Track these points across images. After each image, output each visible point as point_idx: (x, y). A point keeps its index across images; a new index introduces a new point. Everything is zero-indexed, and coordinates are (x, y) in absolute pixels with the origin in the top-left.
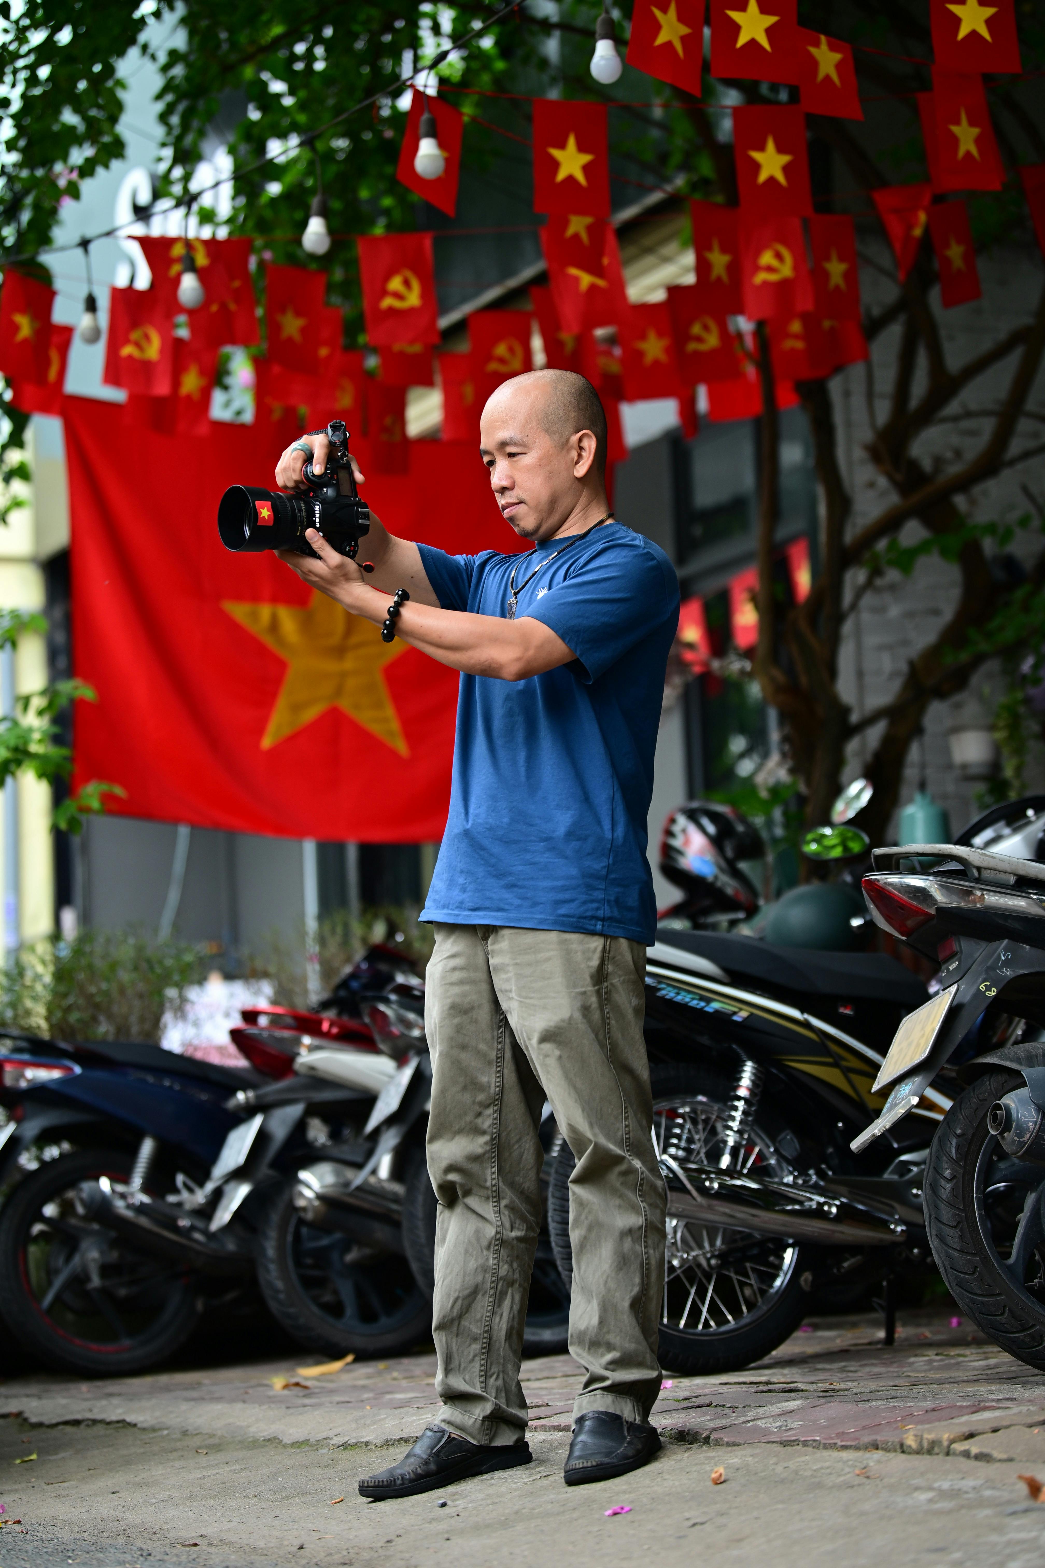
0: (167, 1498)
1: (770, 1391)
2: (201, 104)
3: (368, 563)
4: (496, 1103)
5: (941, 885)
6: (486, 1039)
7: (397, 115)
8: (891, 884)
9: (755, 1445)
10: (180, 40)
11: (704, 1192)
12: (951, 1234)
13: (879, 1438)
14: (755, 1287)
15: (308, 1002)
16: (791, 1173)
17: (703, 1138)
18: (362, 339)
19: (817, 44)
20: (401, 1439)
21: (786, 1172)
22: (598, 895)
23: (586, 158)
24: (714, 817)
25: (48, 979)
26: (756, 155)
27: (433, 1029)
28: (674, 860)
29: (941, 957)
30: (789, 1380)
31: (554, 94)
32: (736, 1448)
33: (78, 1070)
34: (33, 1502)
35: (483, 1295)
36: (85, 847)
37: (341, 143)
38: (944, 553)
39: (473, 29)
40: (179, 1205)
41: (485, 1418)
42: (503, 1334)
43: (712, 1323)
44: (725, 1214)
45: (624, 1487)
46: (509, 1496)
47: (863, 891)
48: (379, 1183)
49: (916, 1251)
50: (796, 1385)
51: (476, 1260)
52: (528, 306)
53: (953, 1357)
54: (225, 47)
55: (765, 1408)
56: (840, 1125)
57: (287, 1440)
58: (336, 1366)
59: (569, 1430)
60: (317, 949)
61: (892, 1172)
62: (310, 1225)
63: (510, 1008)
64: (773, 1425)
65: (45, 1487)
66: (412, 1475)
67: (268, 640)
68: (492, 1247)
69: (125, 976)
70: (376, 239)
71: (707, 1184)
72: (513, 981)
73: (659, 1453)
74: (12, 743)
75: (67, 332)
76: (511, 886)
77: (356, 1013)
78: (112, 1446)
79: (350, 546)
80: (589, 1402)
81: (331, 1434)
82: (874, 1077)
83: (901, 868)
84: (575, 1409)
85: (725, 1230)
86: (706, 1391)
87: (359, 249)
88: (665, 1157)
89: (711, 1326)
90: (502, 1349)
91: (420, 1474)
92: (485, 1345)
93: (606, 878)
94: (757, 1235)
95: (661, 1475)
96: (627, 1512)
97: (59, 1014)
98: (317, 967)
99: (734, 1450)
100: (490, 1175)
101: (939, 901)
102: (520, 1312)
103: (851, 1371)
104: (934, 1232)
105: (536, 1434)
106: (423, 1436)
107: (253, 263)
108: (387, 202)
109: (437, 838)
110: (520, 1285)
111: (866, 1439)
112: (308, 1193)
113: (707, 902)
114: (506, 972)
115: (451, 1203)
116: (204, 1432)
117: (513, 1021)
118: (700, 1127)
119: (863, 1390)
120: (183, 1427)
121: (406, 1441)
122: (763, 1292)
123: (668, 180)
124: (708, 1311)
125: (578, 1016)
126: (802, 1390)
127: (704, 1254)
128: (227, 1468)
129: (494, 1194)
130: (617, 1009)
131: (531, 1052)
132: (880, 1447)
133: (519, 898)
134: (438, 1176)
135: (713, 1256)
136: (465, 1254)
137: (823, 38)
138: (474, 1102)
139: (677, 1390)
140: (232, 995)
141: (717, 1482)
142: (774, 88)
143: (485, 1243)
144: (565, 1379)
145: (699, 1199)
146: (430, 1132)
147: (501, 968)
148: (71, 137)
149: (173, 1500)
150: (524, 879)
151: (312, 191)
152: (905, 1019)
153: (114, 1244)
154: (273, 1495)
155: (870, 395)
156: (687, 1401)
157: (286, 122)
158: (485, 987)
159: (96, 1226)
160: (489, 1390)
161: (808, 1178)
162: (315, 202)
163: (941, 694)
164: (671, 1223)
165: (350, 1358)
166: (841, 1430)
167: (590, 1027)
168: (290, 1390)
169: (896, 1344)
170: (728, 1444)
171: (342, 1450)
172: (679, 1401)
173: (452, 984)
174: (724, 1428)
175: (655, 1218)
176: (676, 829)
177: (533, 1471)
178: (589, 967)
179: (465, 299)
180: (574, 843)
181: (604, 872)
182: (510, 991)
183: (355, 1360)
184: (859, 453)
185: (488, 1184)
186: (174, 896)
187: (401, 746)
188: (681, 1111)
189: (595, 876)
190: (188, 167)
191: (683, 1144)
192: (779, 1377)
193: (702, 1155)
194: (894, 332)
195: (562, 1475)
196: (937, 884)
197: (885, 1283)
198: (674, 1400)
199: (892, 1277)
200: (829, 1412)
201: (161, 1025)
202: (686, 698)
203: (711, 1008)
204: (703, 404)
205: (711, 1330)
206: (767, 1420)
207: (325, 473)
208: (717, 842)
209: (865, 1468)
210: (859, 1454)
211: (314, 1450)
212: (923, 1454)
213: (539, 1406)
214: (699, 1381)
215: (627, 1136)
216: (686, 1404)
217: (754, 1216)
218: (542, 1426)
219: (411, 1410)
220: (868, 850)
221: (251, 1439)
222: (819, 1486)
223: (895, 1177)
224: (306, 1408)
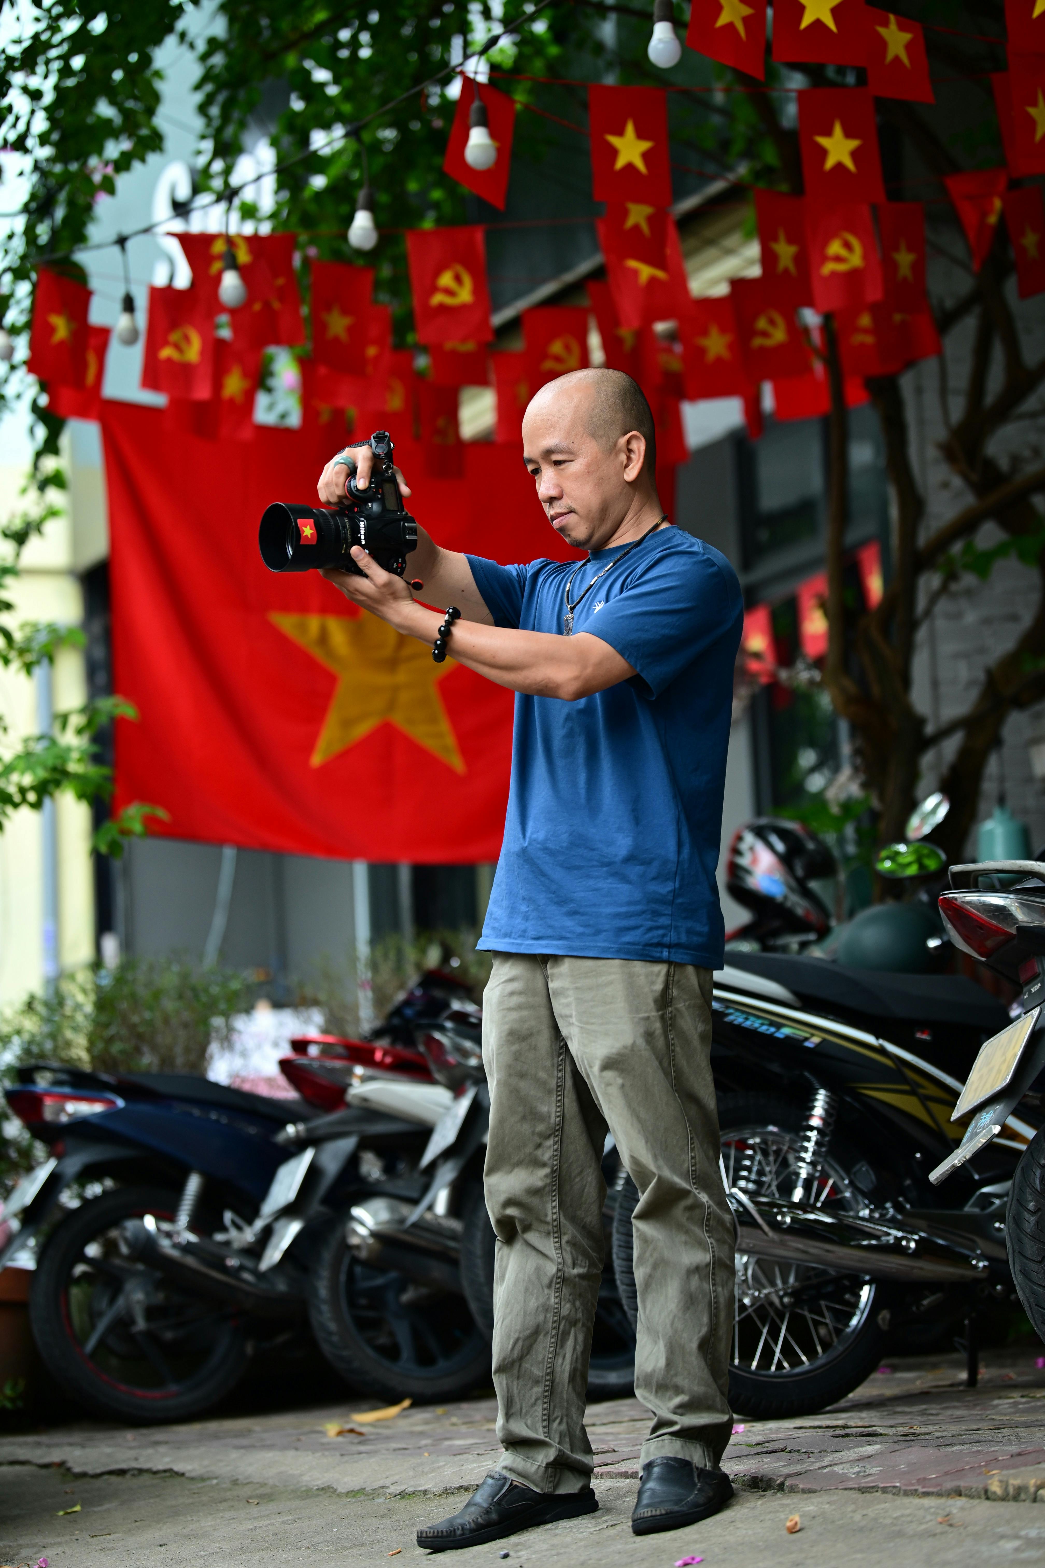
0: (217, 1550)
1: (847, 1435)
2: (242, 95)
3: (416, 580)
4: (557, 1133)
5: (1021, 904)
6: (545, 1067)
7: (446, 103)
8: (969, 903)
9: (831, 1492)
10: (219, 28)
11: (776, 1226)
12: (1036, 1270)
13: (962, 1484)
14: (831, 1326)
15: (360, 1030)
16: (867, 1206)
17: (774, 1170)
18: (411, 338)
19: (886, 24)
20: (461, 1487)
21: (861, 1206)
22: (664, 921)
23: (645, 145)
24: (783, 834)
25: (89, 1008)
26: (823, 141)
27: (491, 1057)
28: (741, 879)
29: (1022, 979)
30: (866, 1424)
31: (610, 80)
32: (812, 1495)
33: (120, 1103)
34: (77, 1555)
35: (545, 1335)
36: (127, 872)
37: (389, 134)
38: (1023, 556)
39: (524, 13)
40: (227, 1243)
41: (548, 1465)
42: (566, 1375)
43: (786, 1364)
44: (798, 1250)
45: (695, 1537)
46: (574, 1547)
47: (940, 910)
48: (436, 1219)
49: (999, 1287)
50: (874, 1428)
51: (537, 1299)
52: (585, 302)
53: (1039, 1399)
54: (267, 34)
55: (842, 1453)
56: (918, 1155)
57: (341, 1489)
58: (393, 1411)
59: (636, 1477)
60: (369, 975)
61: (974, 1205)
62: (365, 1263)
63: (570, 1034)
64: (851, 1470)
65: (90, 1540)
66: (473, 1525)
67: (317, 653)
68: (553, 1285)
69: (169, 1005)
70: (425, 234)
71: (779, 1218)
72: (573, 1007)
73: (731, 1501)
74: (50, 762)
75: (104, 334)
76: (573, 913)
77: (410, 1042)
78: (158, 1496)
79: (398, 563)
80: (657, 1448)
81: (387, 1482)
82: (953, 1105)
83: (980, 885)
84: (643, 1455)
85: (798, 1266)
86: (780, 1436)
87: (408, 244)
88: (735, 1190)
89: (784, 1368)
90: (565, 1392)
91: (481, 1524)
92: (547, 1388)
93: (672, 903)
94: (832, 1272)
95: (733, 1524)
96: (698, 1562)
97: (100, 1046)
98: (370, 994)
99: (810, 1497)
100: (551, 1209)
101: (1020, 920)
102: (583, 1352)
103: (932, 1415)
104: (1018, 1268)
105: (602, 1481)
106: (484, 1483)
107: (297, 260)
108: (437, 194)
109: (494, 858)
110: (583, 1325)
111: (949, 1485)
112: (362, 1231)
113: (776, 924)
114: (566, 997)
115: (510, 1239)
116: (255, 1481)
117: (573, 1047)
118: (771, 1158)
119: (945, 1434)
120: (233, 1476)
121: (466, 1489)
122: (839, 1332)
123: (730, 168)
124: (781, 1352)
125: (641, 1042)
126: (881, 1435)
127: (777, 1292)
128: (280, 1519)
129: (555, 1229)
130: (682, 1036)
131: (593, 1080)
132: (963, 1493)
133: (581, 926)
134: (496, 1210)
135: (786, 1294)
136: (525, 1293)
137: (892, 17)
138: (533, 1133)
139: (749, 1434)
140: (281, 1025)
141: (792, 1531)
142: (841, 71)
143: (546, 1281)
144: (632, 1423)
145: (771, 1234)
146: (488, 1164)
147: (560, 993)
148: (107, 130)
149: (223, 1553)
150: (586, 906)
151: (358, 184)
152: (985, 1044)
153: (159, 1285)
154: (328, 1546)
155: (944, 392)
156: (760, 1446)
157: (329, 112)
158: (544, 1012)
159: (140, 1267)
160: (552, 1436)
161: (884, 1212)
162: (361, 195)
163: (1020, 703)
164: (741, 1260)
165: (407, 1403)
166: (921, 1476)
167: (654, 1053)
168: (344, 1437)
169: (979, 1385)
170: (804, 1491)
171: (400, 1499)
172: (751, 1446)
173: (510, 1009)
174: (798, 1474)
175: (723, 1254)
176: (744, 847)
177: (599, 1520)
178: (652, 991)
179: (519, 295)
180: (638, 867)
181: (670, 898)
182: (571, 1016)
183: (413, 1405)
184: (932, 452)
185: (549, 1218)
186: (219, 921)
187: (457, 763)
188: (751, 1142)
189: (660, 900)
190: (229, 160)
191: (753, 1177)
192: (856, 1420)
193: (774, 1188)
194: (969, 324)
195: (630, 1524)
196: (1017, 902)
197: (966, 1322)
198: (746, 1445)
199: (974, 1315)
200: (910, 1457)
201: (207, 1055)
202: (752, 709)
203: (782, 1033)
204: (768, 402)
205: (785, 1371)
206: (844, 1465)
207: (369, 487)
208: (786, 860)
209: (948, 1515)
210: (942, 1501)
211: (370, 1500)
212: (1009, 1500)
213: (605, 1452)
214: (772, 1425)
215: (693, 1168)
216: (759, 1449)
217: (828, 1251)
218: (608, 1472)
219: (471, 1456)
220: (944, 868)
221: (303, 1489)
222: (900, 1534)
223: (977, 1210)
224: (362, 1456)
